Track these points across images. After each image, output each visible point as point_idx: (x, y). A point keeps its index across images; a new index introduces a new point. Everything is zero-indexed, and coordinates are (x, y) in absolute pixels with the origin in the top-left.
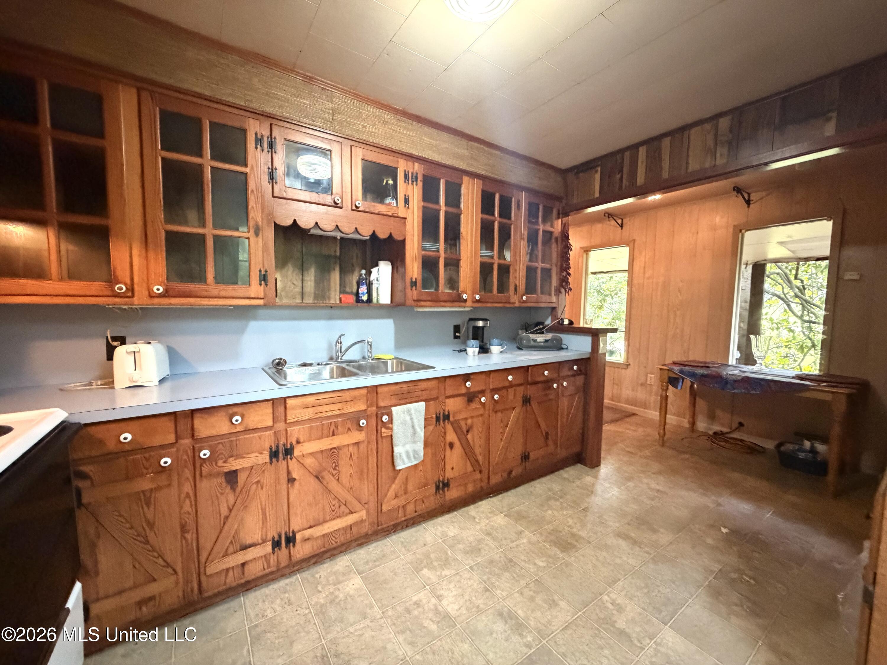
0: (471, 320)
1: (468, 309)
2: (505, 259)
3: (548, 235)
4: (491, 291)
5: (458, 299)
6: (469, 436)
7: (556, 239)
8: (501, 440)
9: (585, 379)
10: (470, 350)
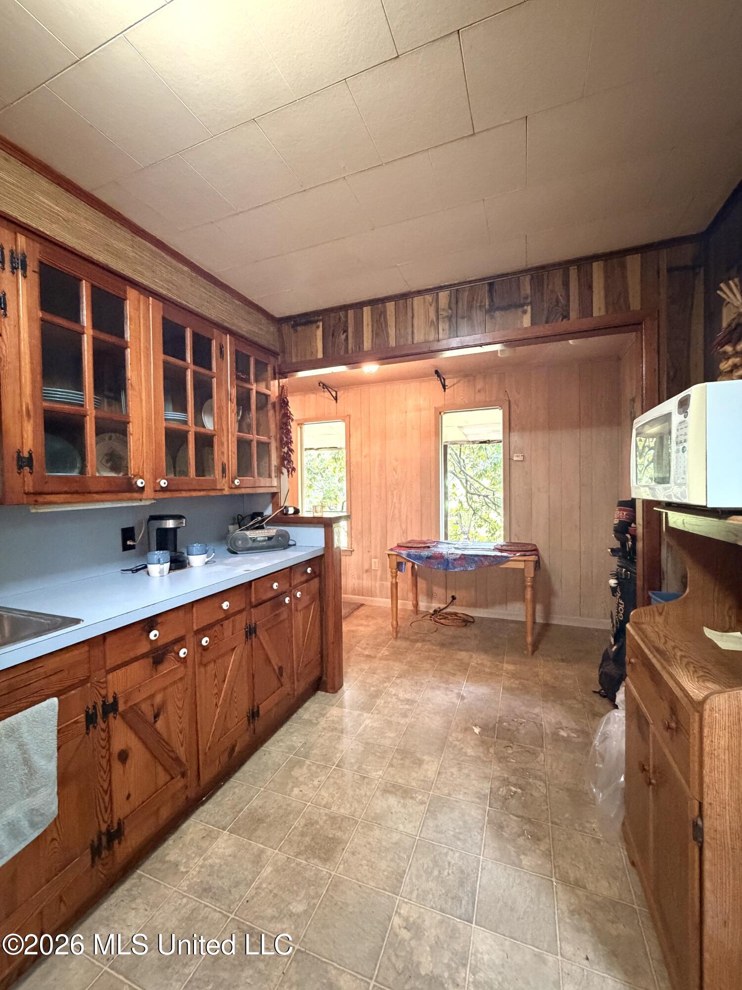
0: (153, 518)
1: (148, 503)
2: (204, 426)
3: (263, 398)
4: (185, 473)
5: (129, 488)
6: (160, 724)
7: (274, 405)
8: (216, 705)
9: (320, 582)
10: (154, 569)
